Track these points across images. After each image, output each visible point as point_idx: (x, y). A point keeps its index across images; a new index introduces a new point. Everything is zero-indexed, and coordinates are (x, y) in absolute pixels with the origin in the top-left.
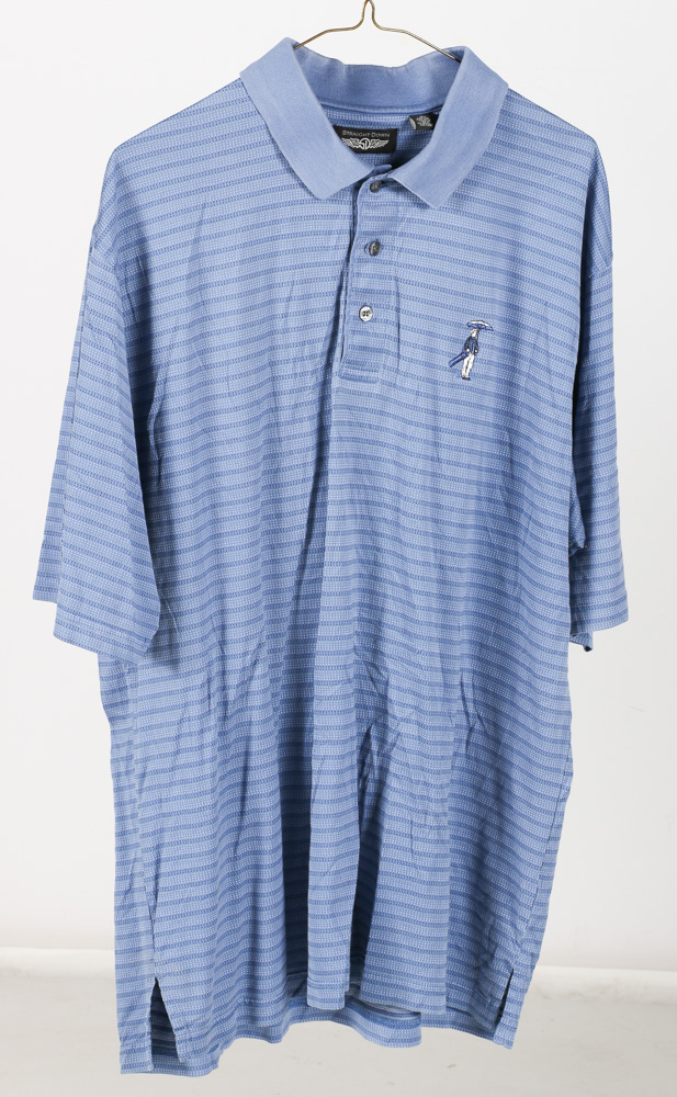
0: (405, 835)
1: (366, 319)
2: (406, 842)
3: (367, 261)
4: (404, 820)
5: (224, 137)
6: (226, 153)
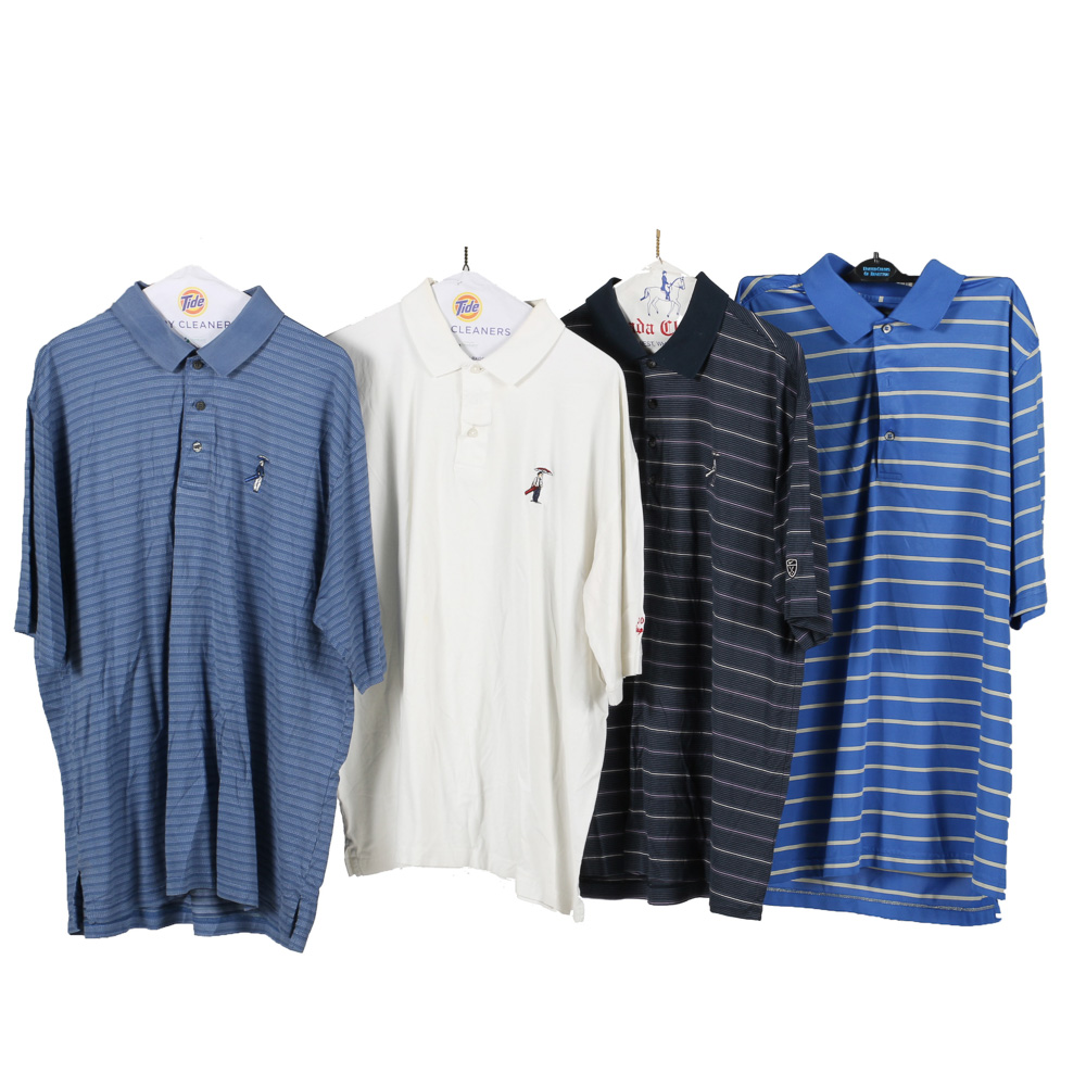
0: (233, 787)
1: (197, 450)
2: (233, 791)
3: (194, 414)
4: (231, 777)
5: (104, 341)
6: (106, 350)
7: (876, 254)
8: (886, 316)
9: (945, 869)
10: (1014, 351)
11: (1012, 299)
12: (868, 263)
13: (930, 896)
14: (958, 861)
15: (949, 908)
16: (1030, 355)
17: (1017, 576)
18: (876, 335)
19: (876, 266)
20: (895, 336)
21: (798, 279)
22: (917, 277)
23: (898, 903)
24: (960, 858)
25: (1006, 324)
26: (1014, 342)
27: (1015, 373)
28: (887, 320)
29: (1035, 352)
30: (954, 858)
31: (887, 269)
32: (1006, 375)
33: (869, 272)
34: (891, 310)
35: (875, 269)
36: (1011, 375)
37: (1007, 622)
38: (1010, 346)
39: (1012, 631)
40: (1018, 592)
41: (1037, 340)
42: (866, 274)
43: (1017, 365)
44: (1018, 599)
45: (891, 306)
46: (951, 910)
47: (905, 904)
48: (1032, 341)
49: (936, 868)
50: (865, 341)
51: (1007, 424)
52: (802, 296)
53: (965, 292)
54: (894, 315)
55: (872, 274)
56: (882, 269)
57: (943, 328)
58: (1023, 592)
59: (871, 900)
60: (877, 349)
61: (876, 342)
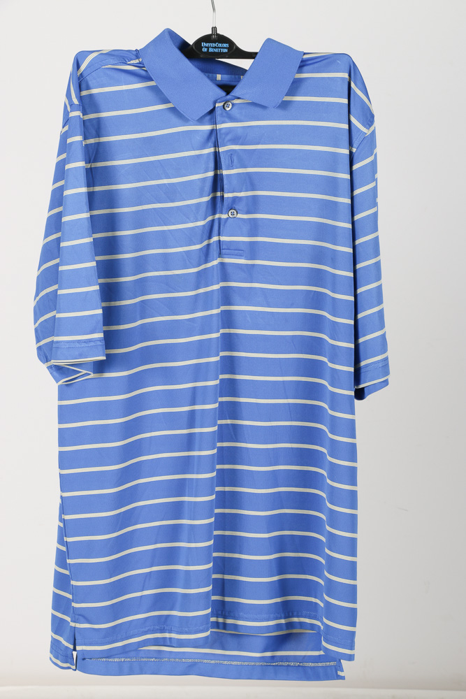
7: (214, 29)
8: (228, 93)
9: (284, 627)
10: (353, 128)
11: (350, 75)
12: (206, 39)
13: (268, 654)
14: (296, 620)
15: (286, 664)
16: (368, 132)
17: (362, 348)
18: (218, 112)
19: (214, 42)
20: (235, 112)
21: (137, 54)
22: (256, 53)
23: (239, 663)
24: (298, 616)
25: (346, 101)
26: (353, 120)
27: (354, 150)
28: (228, 97)
29: (372, 129)
30: (293, 616)
31: (225, 45)
32: (347, 152)
33: (208, 48)
34: (233, 87)
35: (214, 45)
36: (351, 153)
37: (352, 393)
38: (350, 123)
39: (356, 401)
40: (363, 364)
41: (373, 116)
42: (205, 50)
43: (356, 143)
44: (362, 371)
45: (233, 83)
46: (288, 666)
47: (246, 663)
48: (369, 119)
49: (278, 627)
50: (208, 118)
51: (348, 201)
52: (143, 73)
53: (305, 68)
54: (235, 92)
55: (211, 50)
56: (220, 45)
57: (284, 105)
58: (367, 366)
59: (213, 662)
60: (219, 127)
61: (218, 118)
